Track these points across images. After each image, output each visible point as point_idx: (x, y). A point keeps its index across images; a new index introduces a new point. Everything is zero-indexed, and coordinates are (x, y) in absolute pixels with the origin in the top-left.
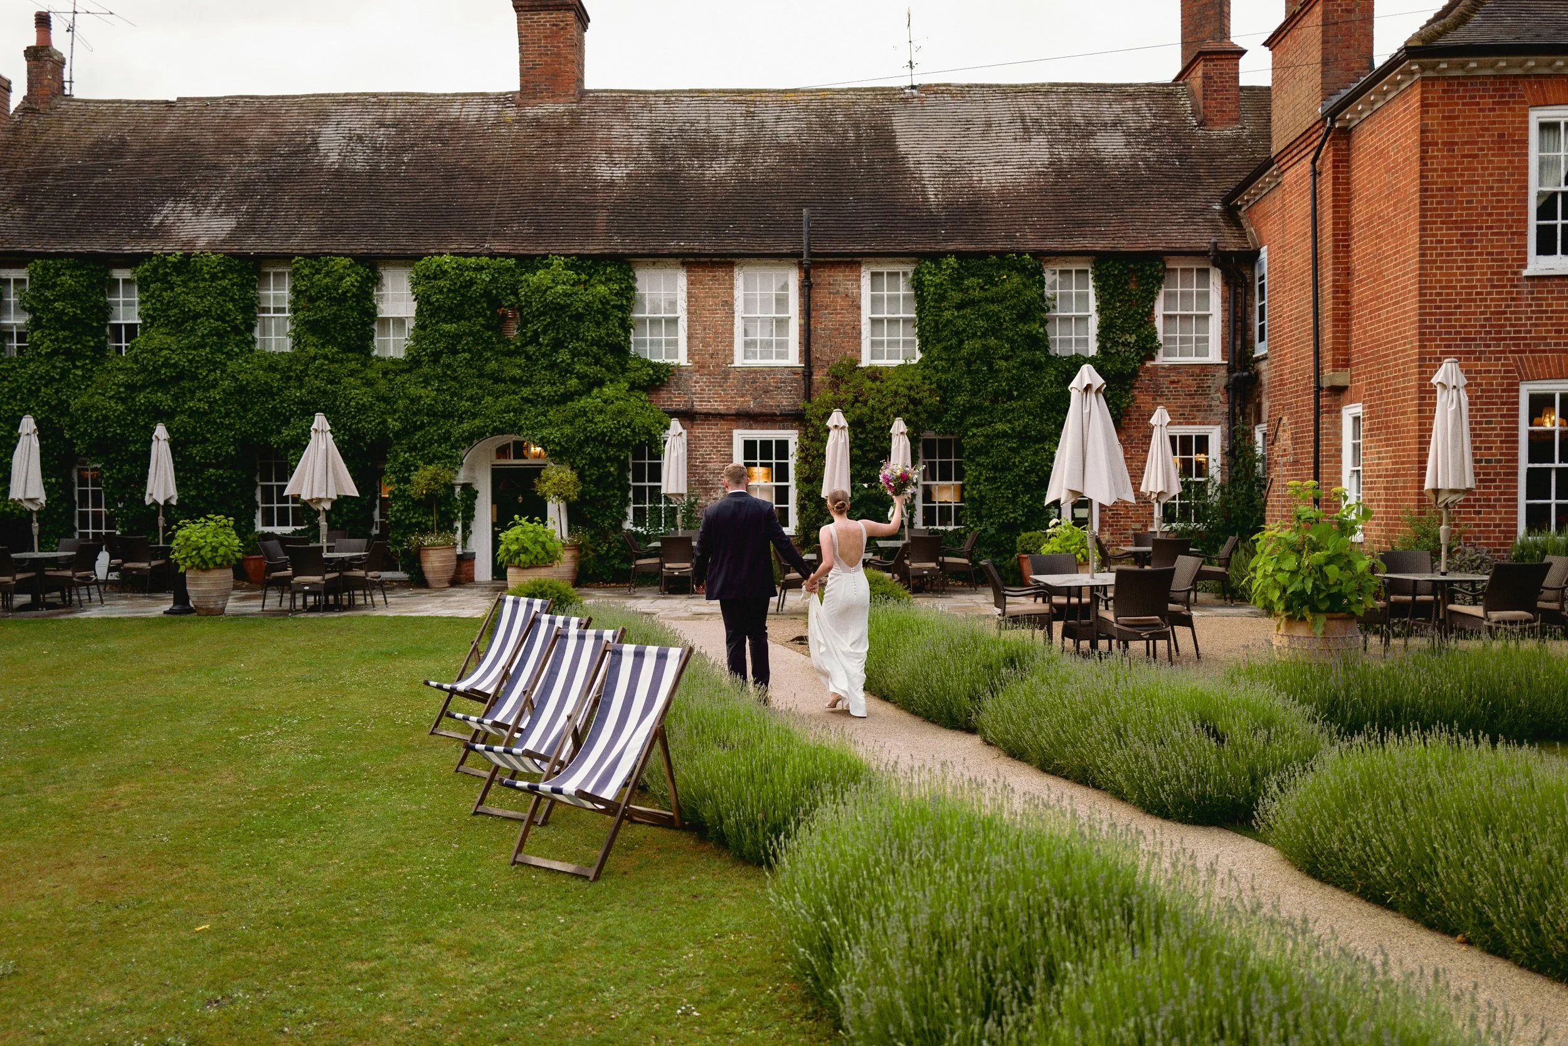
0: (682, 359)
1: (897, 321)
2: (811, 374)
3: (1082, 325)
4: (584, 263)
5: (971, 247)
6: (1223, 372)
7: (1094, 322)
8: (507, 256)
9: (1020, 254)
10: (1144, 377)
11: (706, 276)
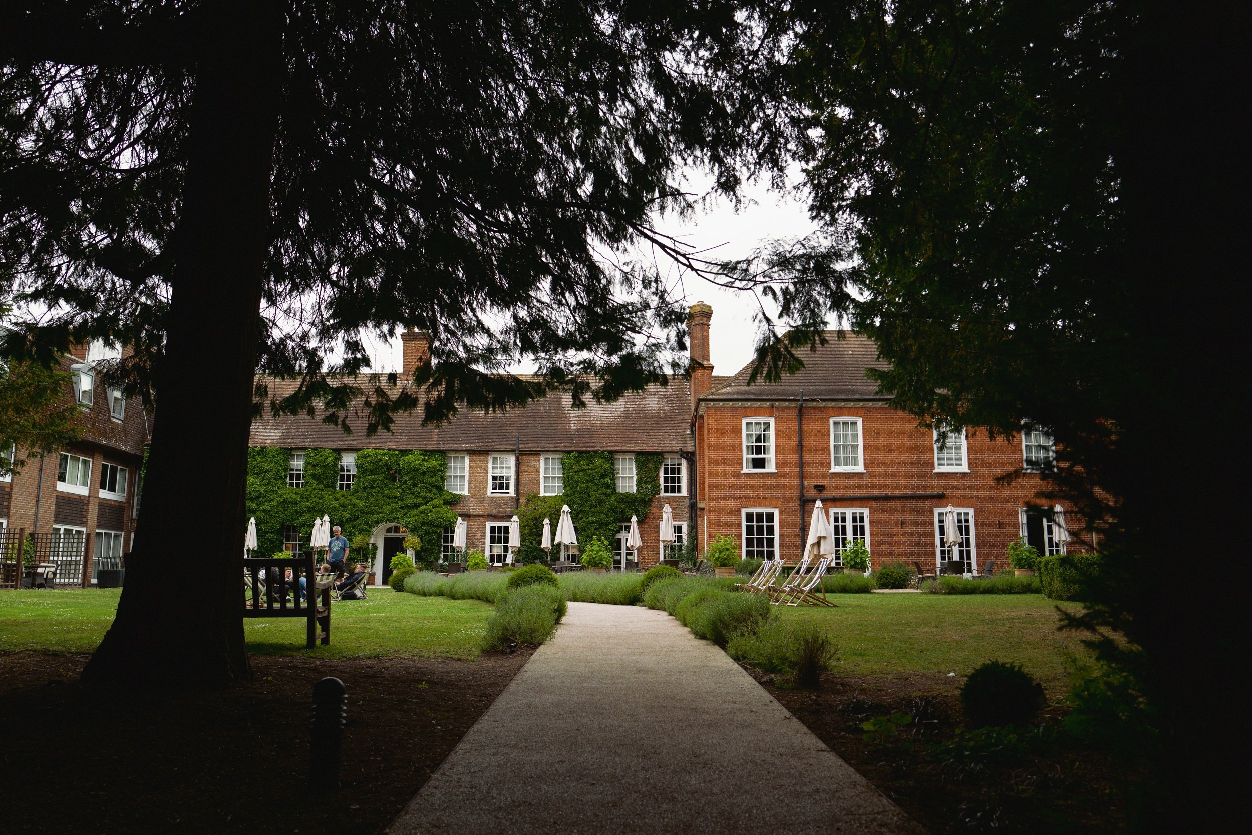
0: (466, 492)
1: (555, 477)
2: (519, 499)
3: (630, 479)
4: (428, 453)
5: (584, 449)
6: (687, 500)
7: (635, 478)
8: (396, 450)
9: (603, 451)
10: (656, 502)
11: (477, 458)
